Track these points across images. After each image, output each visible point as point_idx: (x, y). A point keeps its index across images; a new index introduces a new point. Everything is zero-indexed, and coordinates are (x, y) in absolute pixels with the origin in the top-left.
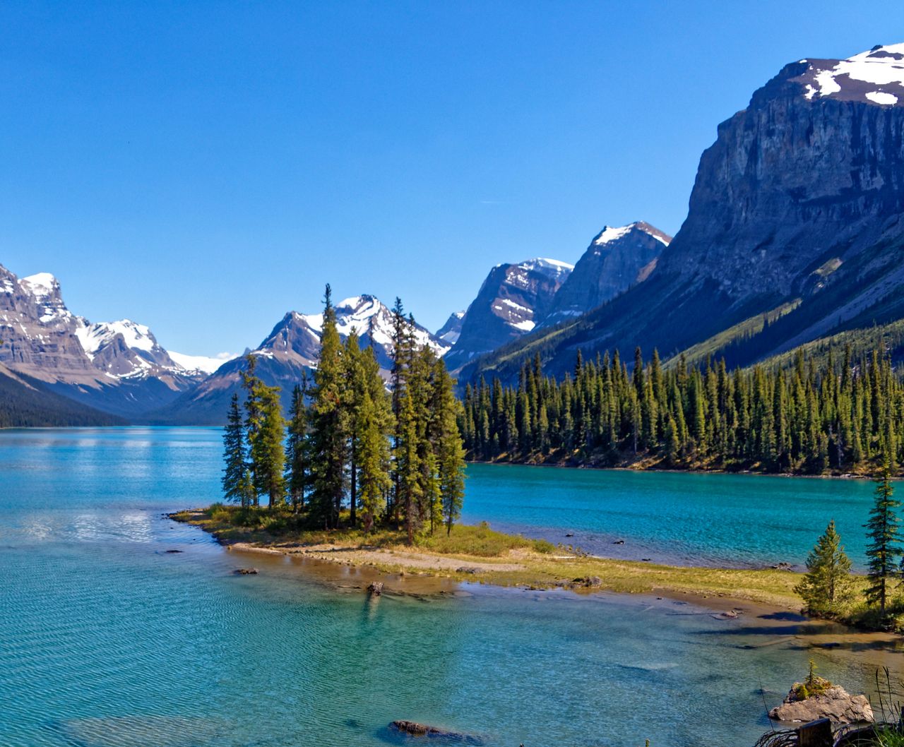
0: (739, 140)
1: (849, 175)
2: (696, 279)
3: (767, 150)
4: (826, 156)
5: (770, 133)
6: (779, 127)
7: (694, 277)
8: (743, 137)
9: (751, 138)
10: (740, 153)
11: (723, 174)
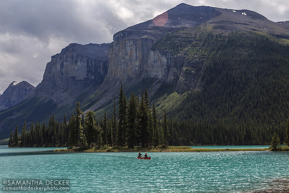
1: (86, 75)
2: (46, 99)
3: (66, 65)
4: (80, 69)
6: (69, 60)
8: (59, 61)
10: (58, 65)
11: (53, 70)
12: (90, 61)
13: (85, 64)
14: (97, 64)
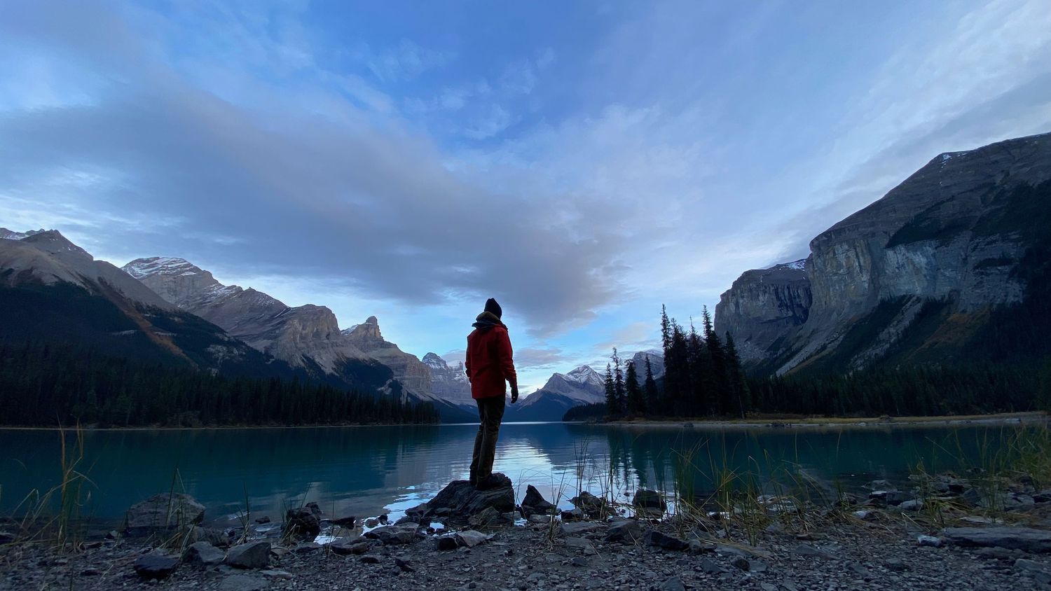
1: (778, 311)
3: (742, 303)
5: (743, 297)
8: (732, 299)
9: (735, 299)
10: (732, 305)
12: (779, 290)
13: (774, 297)
14: (794, 292)
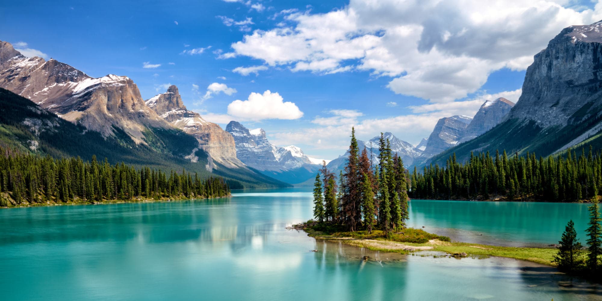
0: (543, 61)
1: (592, 74)
2: (526, 120)
3: (556, 65)
4: (582, 66)
5: (557, 58)
6: (561, 55)
7: (524, 120)
8: (545, 60)
9: (549, 61)
10: (544, 67)
11: (536, 76)
